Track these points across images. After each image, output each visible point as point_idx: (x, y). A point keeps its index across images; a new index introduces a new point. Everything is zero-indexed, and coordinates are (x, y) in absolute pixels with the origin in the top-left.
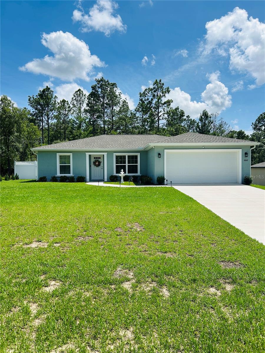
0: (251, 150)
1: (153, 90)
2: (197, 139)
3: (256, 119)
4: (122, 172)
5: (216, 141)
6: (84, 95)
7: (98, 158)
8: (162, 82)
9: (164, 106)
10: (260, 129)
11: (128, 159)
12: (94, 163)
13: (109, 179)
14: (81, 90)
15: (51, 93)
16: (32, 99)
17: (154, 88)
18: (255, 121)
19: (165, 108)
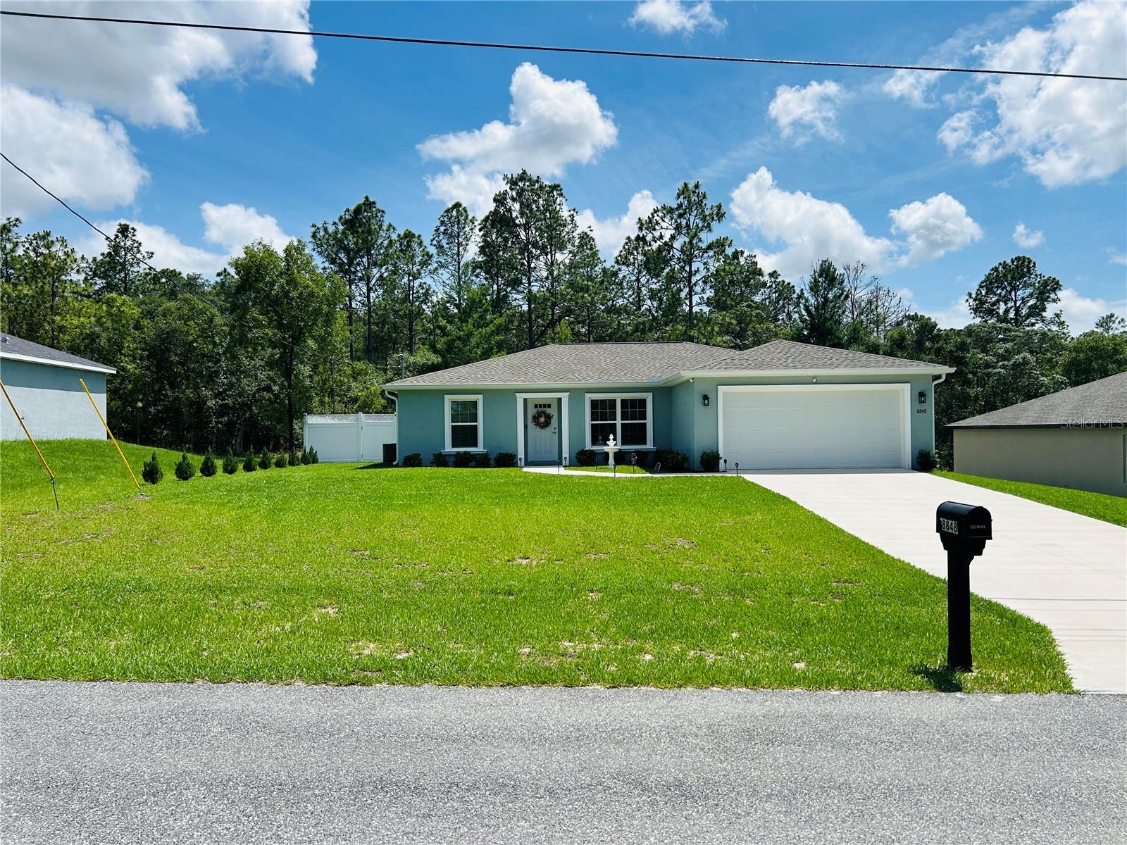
0: (935, 385)
1: (677, 213)
2: (797, 360)
3: (979, 282)
4: (611, 441)
5: (845, 363)
6: (471, 221)
7: (545, 406)
8: (702, 190)
9: (706, 255)
10: (994, 310)
11: (622, 408)
12: (536, 419)
13: (576, 460)
14: (460, 205)
15: (377, 216)
16: (322, 233)
17: (680, 206)
18: (978, 288)
19: (711, 261)
